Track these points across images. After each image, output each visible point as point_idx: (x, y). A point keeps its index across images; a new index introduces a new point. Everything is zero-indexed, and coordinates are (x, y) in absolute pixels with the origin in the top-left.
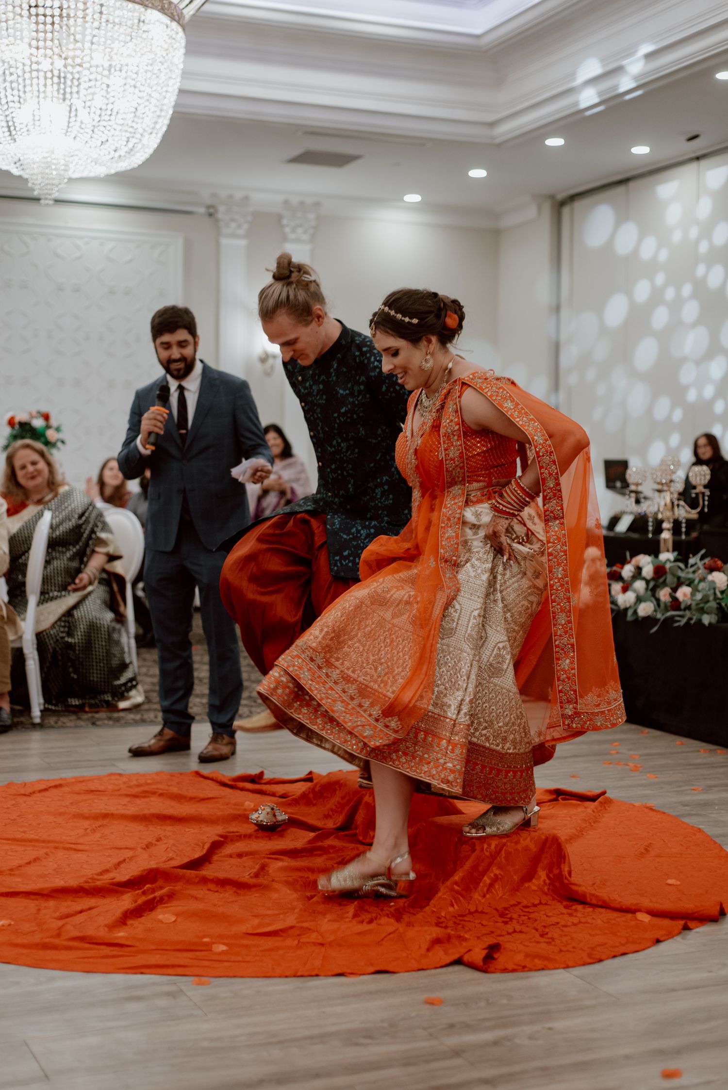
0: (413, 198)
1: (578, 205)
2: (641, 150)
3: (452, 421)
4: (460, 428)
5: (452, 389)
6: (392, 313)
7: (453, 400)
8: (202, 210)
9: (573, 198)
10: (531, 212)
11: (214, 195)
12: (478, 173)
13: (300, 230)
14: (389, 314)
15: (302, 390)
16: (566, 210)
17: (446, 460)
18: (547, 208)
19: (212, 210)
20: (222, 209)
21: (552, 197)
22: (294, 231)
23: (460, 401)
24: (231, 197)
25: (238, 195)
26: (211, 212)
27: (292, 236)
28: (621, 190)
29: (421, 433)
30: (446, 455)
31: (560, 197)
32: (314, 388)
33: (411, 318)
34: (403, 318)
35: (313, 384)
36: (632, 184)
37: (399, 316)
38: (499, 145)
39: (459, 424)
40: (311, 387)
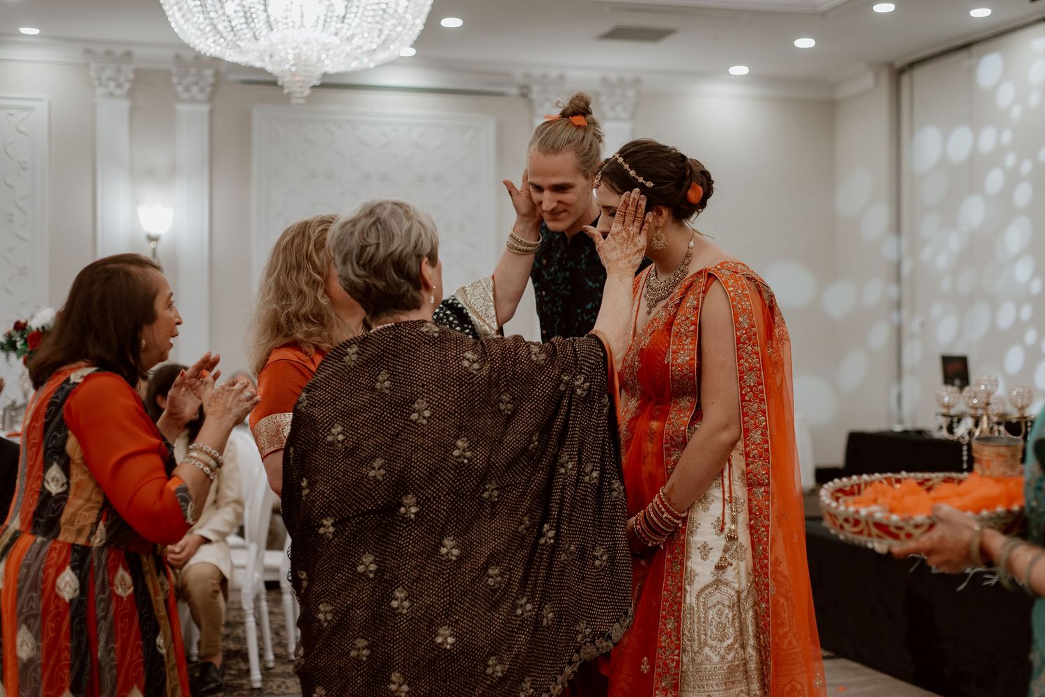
0: (740, 70)
1: (920, 73)
2: (981, 13)
3: (687, 319)
4: (695, 329)
5: (695, 281)
6: (626, 166)
7: (694, 294)
8: (514, 91)
9: (912, 65)
10: (868, 81)
11: (527, 75)
12: (805, 43)
13: (619, 108)
14: (621, 165)
15: (546, 277)
16: (905, 79)
17: (672, 366)
18: (885, 77)
19: (525, 91)
20: (536, 89)
21: (890, 65)
22: (613, 109)
23: (703, 298)
24: (545, 76)
25: (553, 73)
26: (525, 93)
27: (610, 114)
28: (962, 55)
29: (650, 331)
30: (673, 359)
31: (899, 63)
32: (559, 274)
33: (646, 180)
34: (637, 177)
35: (559, 270)
36: (975, 49)
37: (632, 173)
38: (823, 14)
39: (696, 325)
40: (556, 272)
